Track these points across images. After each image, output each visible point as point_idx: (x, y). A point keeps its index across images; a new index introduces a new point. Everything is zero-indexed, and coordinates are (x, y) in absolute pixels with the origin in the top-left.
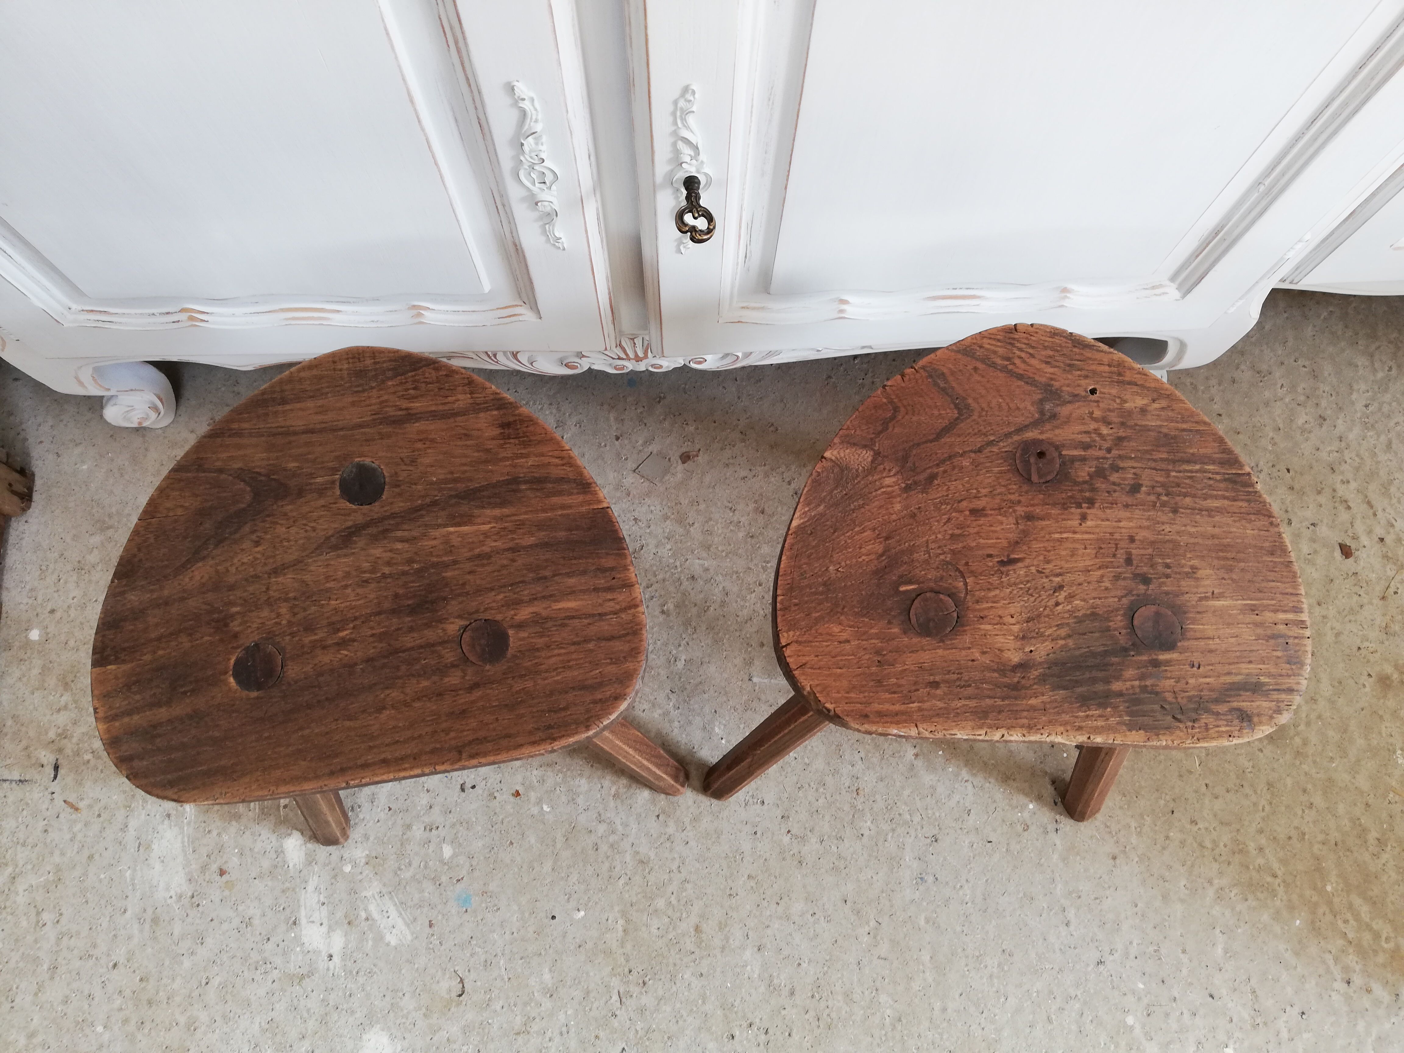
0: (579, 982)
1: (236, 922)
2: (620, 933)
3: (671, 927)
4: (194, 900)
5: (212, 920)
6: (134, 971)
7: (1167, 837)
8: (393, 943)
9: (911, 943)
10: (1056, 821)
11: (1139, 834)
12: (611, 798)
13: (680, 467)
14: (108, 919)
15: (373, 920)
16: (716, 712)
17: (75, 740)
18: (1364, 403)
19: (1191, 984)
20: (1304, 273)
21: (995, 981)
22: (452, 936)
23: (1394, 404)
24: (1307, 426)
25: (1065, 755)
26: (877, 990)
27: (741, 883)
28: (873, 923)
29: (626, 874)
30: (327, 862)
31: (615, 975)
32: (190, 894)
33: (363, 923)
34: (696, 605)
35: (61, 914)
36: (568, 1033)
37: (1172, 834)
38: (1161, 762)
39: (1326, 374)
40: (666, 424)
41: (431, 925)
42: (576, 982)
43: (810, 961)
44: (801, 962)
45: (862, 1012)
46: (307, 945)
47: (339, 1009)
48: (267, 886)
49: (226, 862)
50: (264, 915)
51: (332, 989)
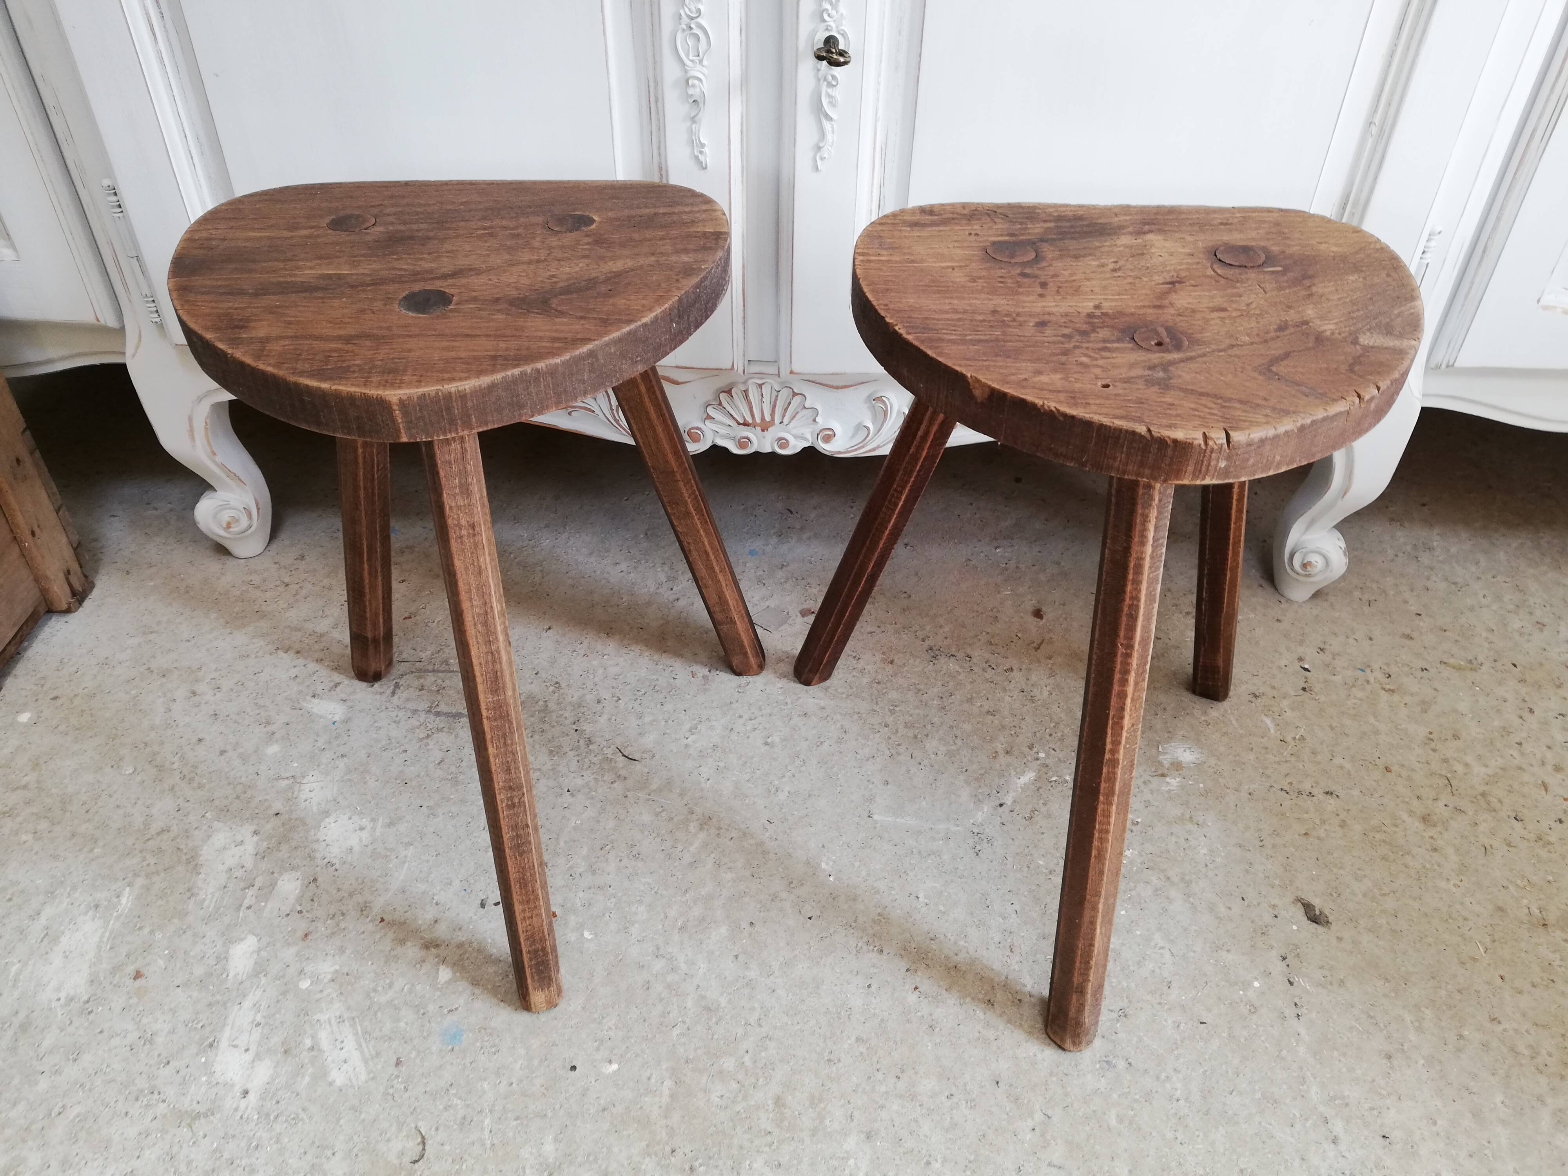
0: (596, 1160)
1: (132, 1037)
2: (665, 1099)
3: (739, 1099)
4: (87, 1007)
5: (101, 1032)
7: (1461, 1036)
8: (339, 1083)
9: (1098, 1147)
10: (1296, 1004)
11: (1420, 1029)
12: (676, 931)
13: (799, 620)
15: (320, 1050)
16: (824, 846)
22: (425, 1081)
25: (1295, 927)
27: (846, 1046)
28: (1039, 1117)
29: (684, 1022)
30: (281, 974)
31: (649, 1155)
32: (85, 998)
33: (305, 1053)
37: (1466, 1033)
38: (1430, 945)
39: (1533, 589)
40: (787, 586)
41: (398, 1063)
42: (591, 1158)
43: (945, 1160)
44: (931, 1160)
46: (217, 1075)
47: (235, 1165)
48: (190, 997)
49: (148, 964)
50: (173, 1031)
51: (234, 1136)
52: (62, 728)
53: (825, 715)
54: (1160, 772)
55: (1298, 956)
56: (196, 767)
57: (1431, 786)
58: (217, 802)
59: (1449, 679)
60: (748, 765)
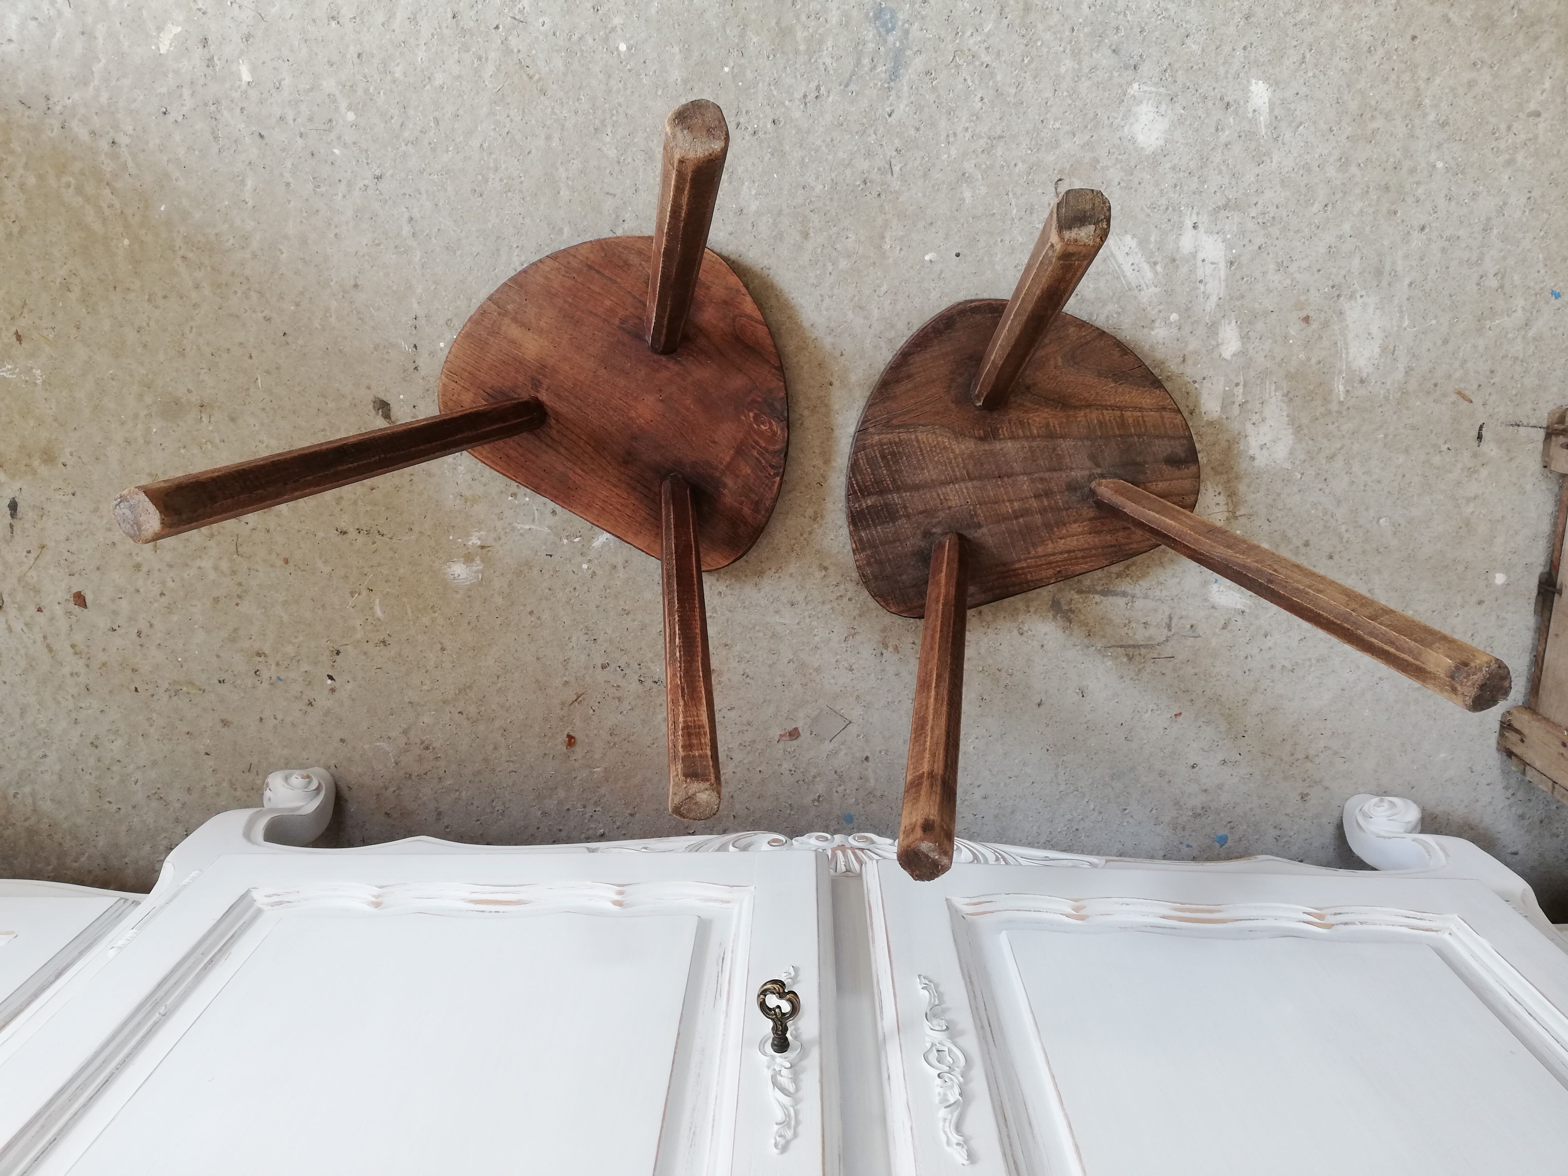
0: (933, 186)
1: (1293, 268)
2: (888, 235)
3: (834, 236)
4: (1337, 292)
5: (1319, 271)
6: (1403, 221)
7: (297, 304)
8: (1129, 237)
9: (579, 209)
10: (415, 328)
11: (327, 310)
13: (800, 725)
14: (1429, 277)
15: (1149, 262)
17: (1460, 466)
18: (47, 760)
19: (283, 150)
20: (112, 910)
21: (492, 165)
23: (14, 757)
24: (112, 737)
25: (402, 397)
26: (619, 162)
29: (879, 297)
30: (1195, 325)
31: (896, 192)
32: (1342, 299)
33: (1159, 260)
34: (791, 575)
35: (1478, 284)
36: (948, 136)
37: (292, 308)
38: (299, 384)
39: (87, 794)
40: (813, 771)
42: (936, 187)
45: (636, 140)
46: (1220, 240)
47: (1188, 172)
48: (1260, 303)
49: (1302, 330)
50: (1264, 273)
51: (1194, 193)
52: (1461, 568)
53: (774, 605)
54: (485, 550)
55: (405, 371)
56: (1325, 527)
57: (254, 544)
58: (1295, 489)
59: (203, 670)
60: (841, 545)
